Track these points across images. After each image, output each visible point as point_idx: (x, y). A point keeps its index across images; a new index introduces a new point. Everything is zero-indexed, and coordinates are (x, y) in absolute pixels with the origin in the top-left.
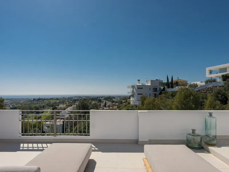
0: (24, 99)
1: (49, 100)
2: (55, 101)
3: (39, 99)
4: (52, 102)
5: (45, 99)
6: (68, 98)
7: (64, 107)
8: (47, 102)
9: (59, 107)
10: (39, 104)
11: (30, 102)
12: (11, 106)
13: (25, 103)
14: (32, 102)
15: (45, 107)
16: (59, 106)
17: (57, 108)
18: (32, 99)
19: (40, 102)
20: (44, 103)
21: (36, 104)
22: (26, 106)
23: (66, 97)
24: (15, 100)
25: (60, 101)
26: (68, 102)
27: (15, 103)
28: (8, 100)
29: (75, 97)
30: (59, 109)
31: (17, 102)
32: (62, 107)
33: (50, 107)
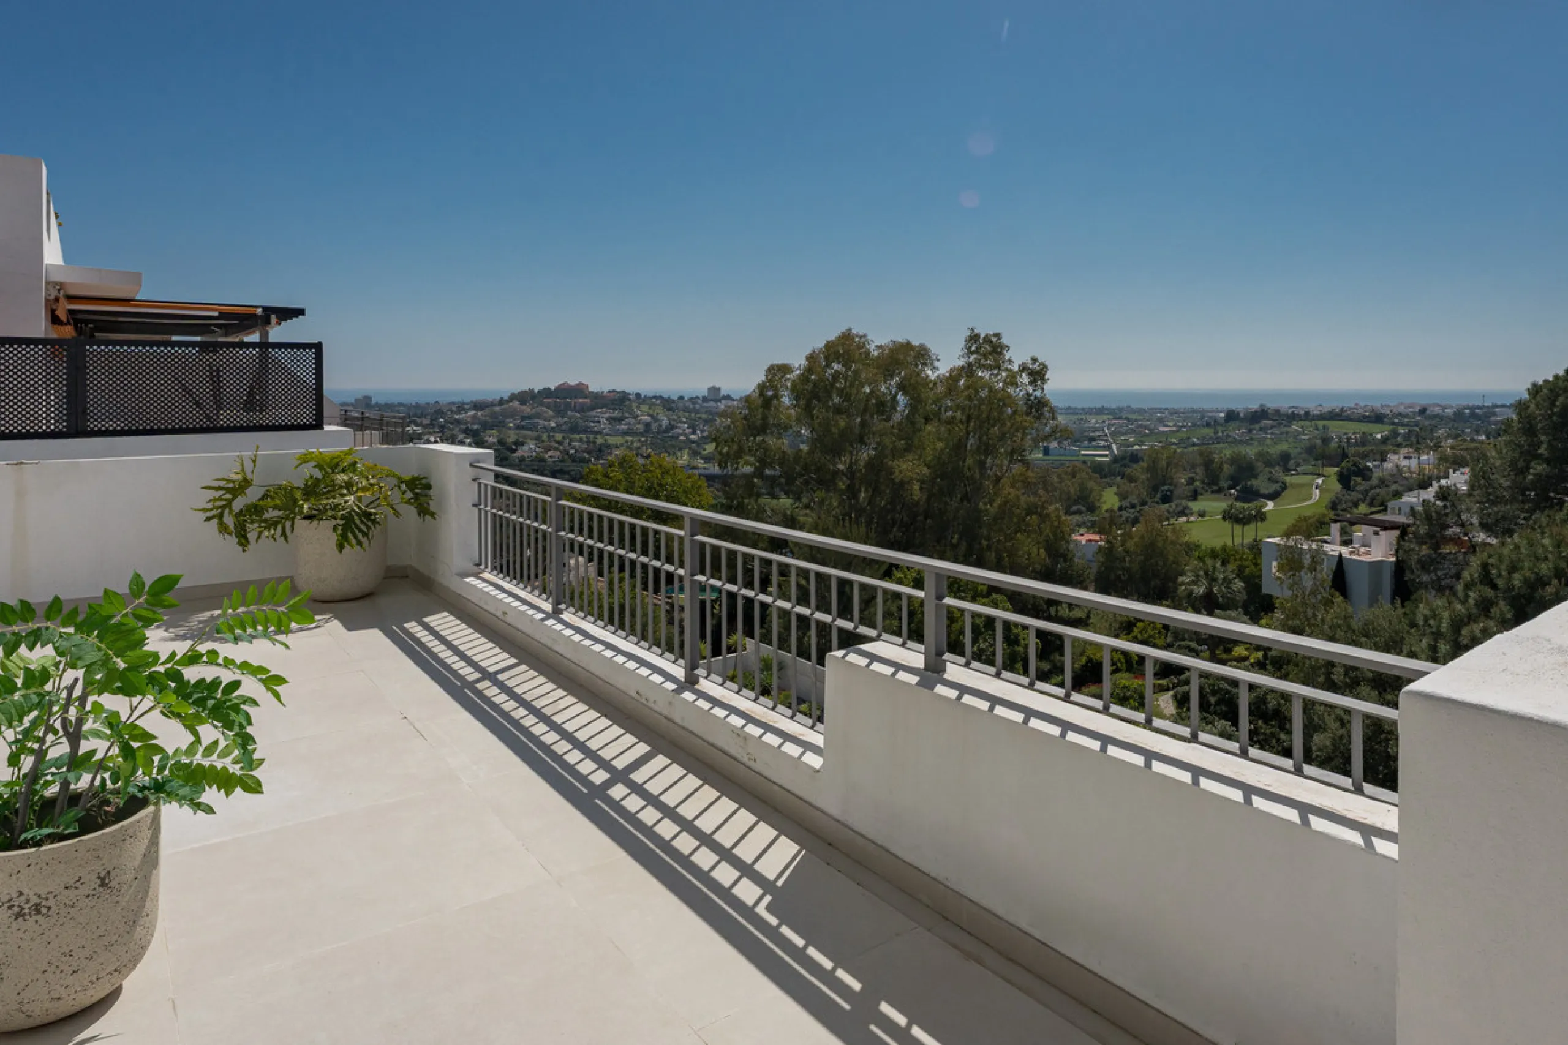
0: (1174, 412)
1: (1321, 423)
2: (1366, 427)
3: (1259, 416)
4: (1341, 433)
5: (1293, 417)
6: (1459, 415)
7: (1421, 470)
8: (1306, 433)
9: (1388, 465)
10: (1261, 441)
11: (1209, 431)
12: (1114, 447)
13: (1184, 436)
14: (1220, 429)
15: (1292, 462)
16: (1384, 460)
17: (1368, 468)
18: (1222, 415)
19: (1263, 430)
20: (1290, 440)
21: (1241, 442)
22: (1191, 449)
23: (1444, 408)
24: (1132, 417)
25: (1395, 434)
26: (1456, 436)
27: (1133, 431)
28: (1105, 417)
30: (1382, 482)
31: (1146, 427)
32: (1409, 468)
33: (1324, 465)
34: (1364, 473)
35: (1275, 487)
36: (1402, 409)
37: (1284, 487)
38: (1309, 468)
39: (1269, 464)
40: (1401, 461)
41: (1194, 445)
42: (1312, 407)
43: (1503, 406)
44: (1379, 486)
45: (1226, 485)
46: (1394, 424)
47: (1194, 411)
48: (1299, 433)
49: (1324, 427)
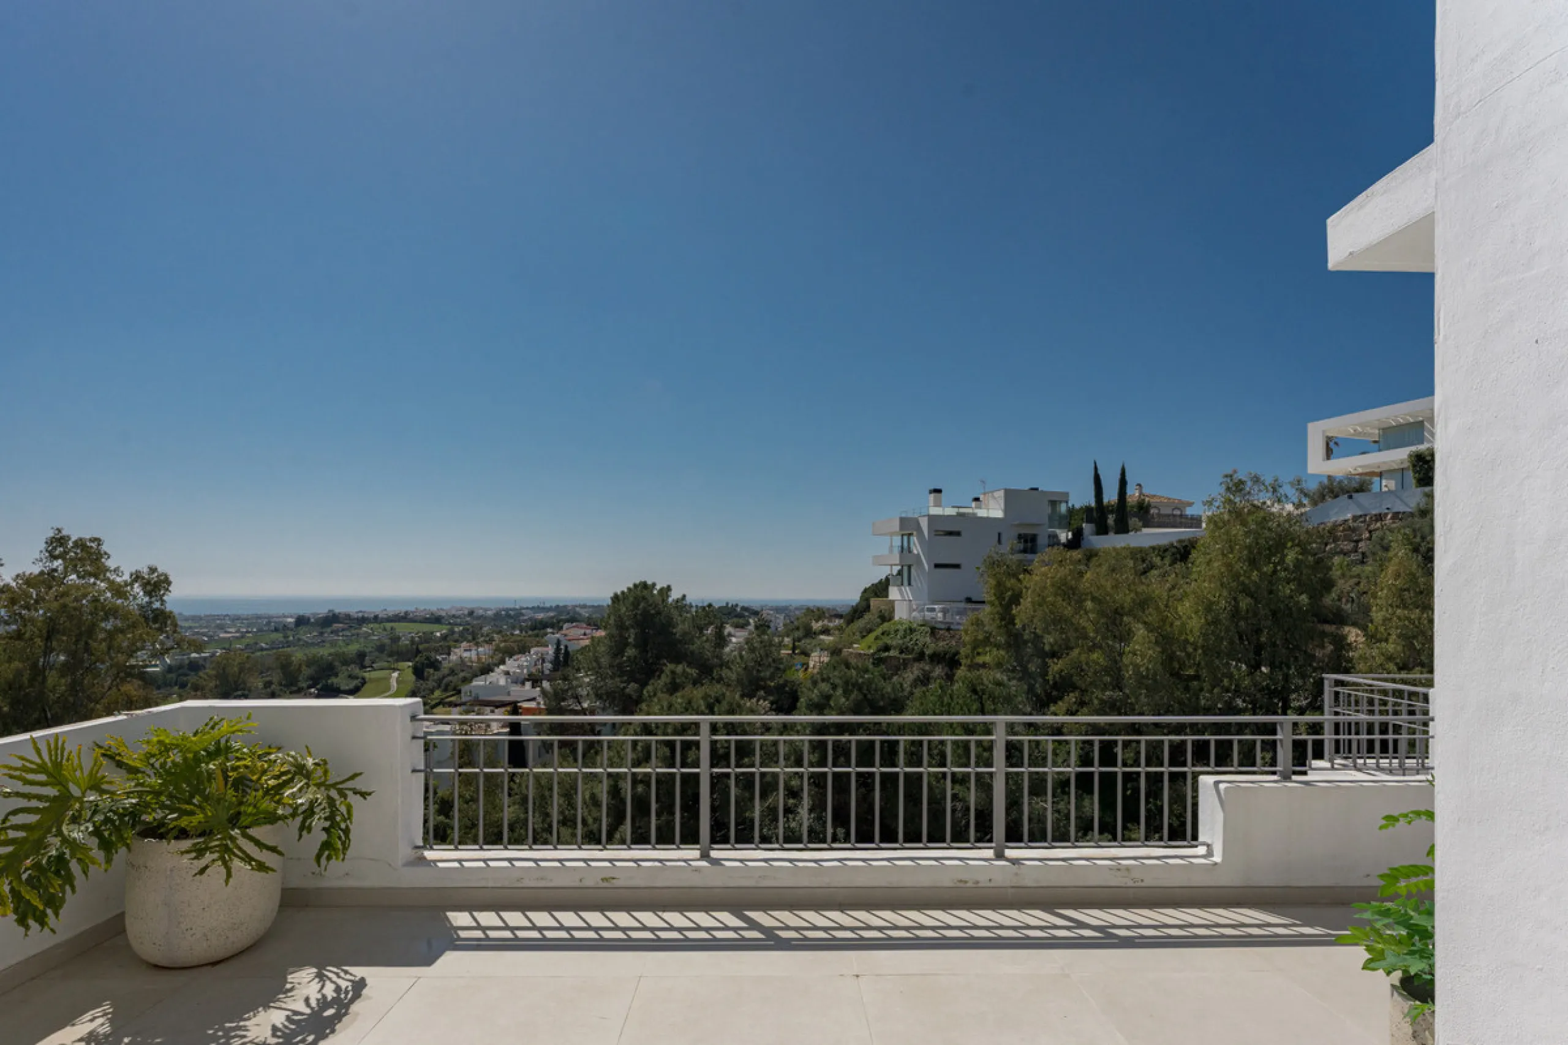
0: (236, 619)
1: (388, 625)
2: (427, 628)
3: (330, 620)
4: (407, 632)
5: (363, 620)
6: (497, 616)
7: (479, 659)
8: (376, 634)
9: (453, 657)
10: (333, 644)
11: (278, 636)
13: (251, 641)
14: (289, 633)
15: (367, 658)
16: (448, 653)
17: (437, 661)
18: (292, 620)
19: (335, 632)
20: (362, 640)
21: (313, 644)
22: (261, 653)
23: (486, 610)
24: (185, 625)
25: (453, 632)
26: (500, 632)
27: (187, 639)
29: (533, 608)
30: (452, 672)
31: (204, 634)
32: (470, 658)
33: (397, 661)
34: (435, 665)
35: (355, 683)
36: (453, 612)
37: (364, 682)
38: (385, 664)
39: (346, 662)
40: (465, 653)
41: (262, 649)
42: (376, 610)
43: (527, 608)
44: (449, 675)
45: (304, 685)
46: (450, 624)
47: (259, 617)
48: (369, 635)
49: (392, 629)
